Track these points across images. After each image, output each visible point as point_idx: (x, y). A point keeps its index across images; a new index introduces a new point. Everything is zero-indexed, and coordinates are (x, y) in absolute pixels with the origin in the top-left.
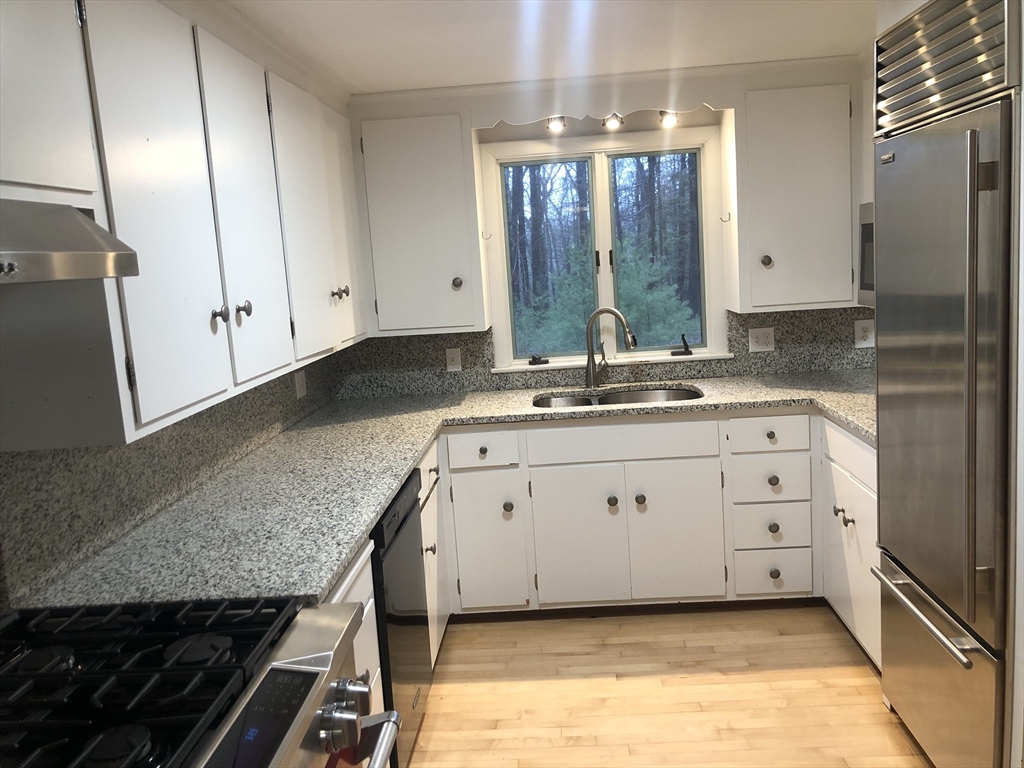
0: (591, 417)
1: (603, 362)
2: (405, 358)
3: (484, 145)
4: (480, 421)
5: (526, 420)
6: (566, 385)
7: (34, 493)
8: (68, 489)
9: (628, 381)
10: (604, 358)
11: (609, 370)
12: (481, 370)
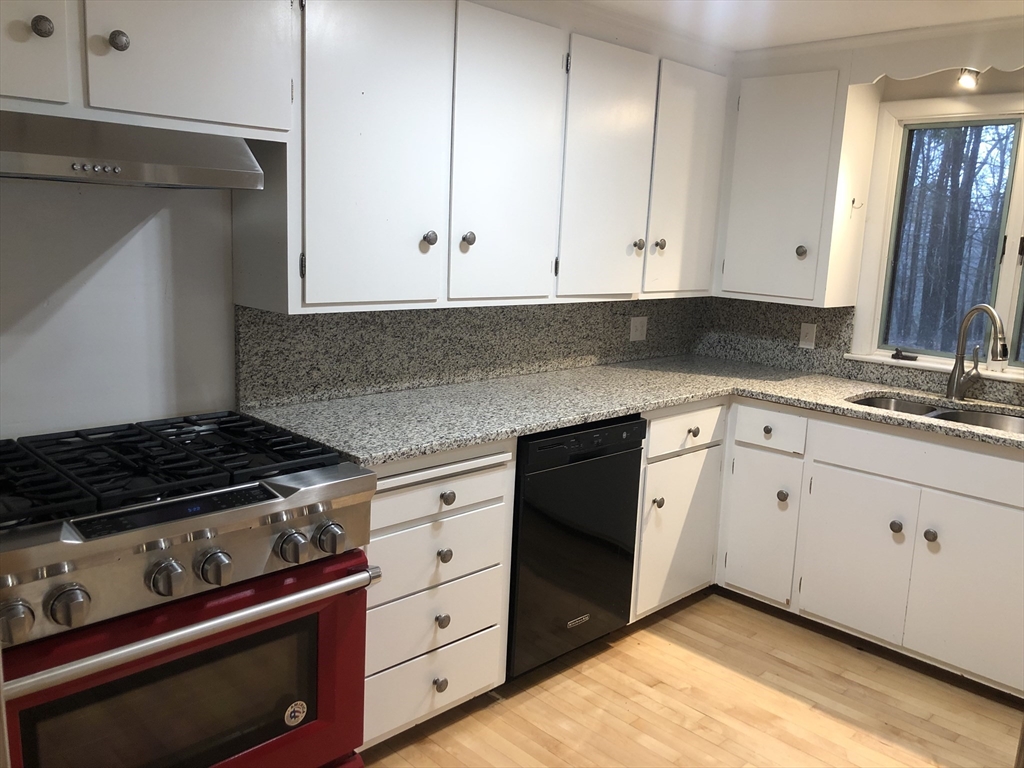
0: (887, 423)
1: (974, 372)
2: (761, 326)
3: (885, 104)
4: (769, 399)
5: (815, 410)
6: (928, 390)
7: (277, 342)
8: (312, 347)
9: (1010, 403)
10: (976, 367)
11: (987, 383)
12: (834, 352)
